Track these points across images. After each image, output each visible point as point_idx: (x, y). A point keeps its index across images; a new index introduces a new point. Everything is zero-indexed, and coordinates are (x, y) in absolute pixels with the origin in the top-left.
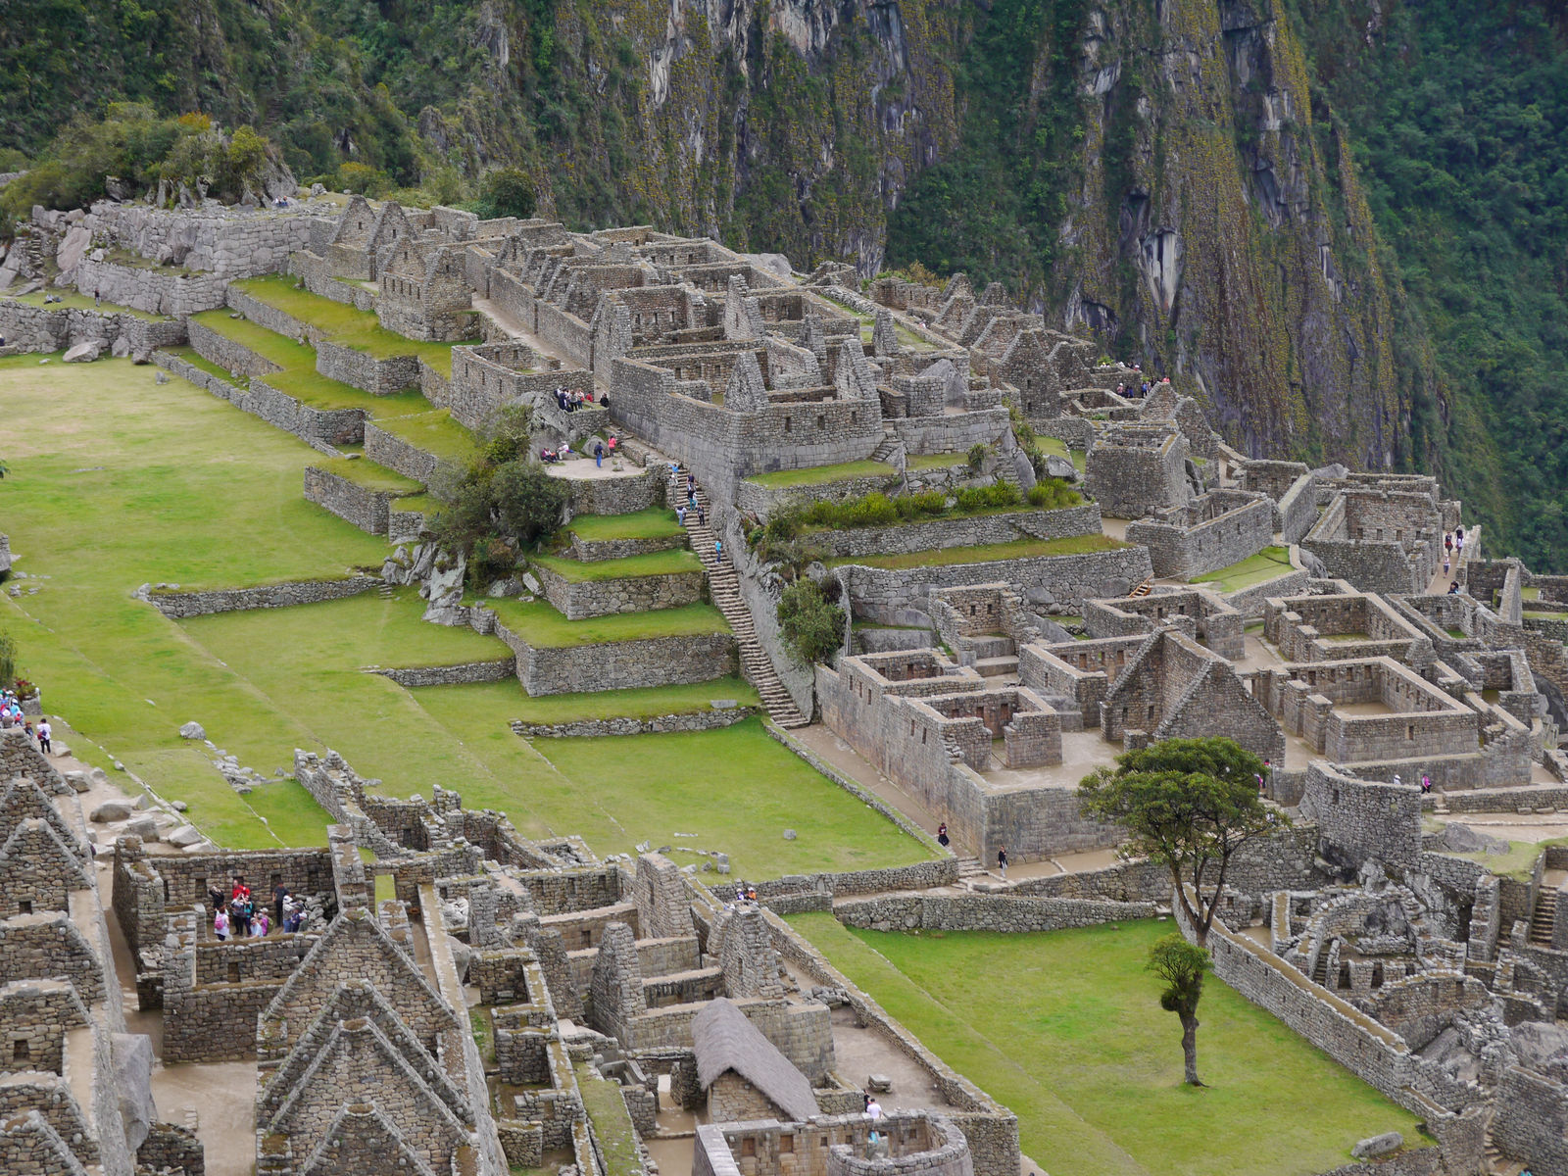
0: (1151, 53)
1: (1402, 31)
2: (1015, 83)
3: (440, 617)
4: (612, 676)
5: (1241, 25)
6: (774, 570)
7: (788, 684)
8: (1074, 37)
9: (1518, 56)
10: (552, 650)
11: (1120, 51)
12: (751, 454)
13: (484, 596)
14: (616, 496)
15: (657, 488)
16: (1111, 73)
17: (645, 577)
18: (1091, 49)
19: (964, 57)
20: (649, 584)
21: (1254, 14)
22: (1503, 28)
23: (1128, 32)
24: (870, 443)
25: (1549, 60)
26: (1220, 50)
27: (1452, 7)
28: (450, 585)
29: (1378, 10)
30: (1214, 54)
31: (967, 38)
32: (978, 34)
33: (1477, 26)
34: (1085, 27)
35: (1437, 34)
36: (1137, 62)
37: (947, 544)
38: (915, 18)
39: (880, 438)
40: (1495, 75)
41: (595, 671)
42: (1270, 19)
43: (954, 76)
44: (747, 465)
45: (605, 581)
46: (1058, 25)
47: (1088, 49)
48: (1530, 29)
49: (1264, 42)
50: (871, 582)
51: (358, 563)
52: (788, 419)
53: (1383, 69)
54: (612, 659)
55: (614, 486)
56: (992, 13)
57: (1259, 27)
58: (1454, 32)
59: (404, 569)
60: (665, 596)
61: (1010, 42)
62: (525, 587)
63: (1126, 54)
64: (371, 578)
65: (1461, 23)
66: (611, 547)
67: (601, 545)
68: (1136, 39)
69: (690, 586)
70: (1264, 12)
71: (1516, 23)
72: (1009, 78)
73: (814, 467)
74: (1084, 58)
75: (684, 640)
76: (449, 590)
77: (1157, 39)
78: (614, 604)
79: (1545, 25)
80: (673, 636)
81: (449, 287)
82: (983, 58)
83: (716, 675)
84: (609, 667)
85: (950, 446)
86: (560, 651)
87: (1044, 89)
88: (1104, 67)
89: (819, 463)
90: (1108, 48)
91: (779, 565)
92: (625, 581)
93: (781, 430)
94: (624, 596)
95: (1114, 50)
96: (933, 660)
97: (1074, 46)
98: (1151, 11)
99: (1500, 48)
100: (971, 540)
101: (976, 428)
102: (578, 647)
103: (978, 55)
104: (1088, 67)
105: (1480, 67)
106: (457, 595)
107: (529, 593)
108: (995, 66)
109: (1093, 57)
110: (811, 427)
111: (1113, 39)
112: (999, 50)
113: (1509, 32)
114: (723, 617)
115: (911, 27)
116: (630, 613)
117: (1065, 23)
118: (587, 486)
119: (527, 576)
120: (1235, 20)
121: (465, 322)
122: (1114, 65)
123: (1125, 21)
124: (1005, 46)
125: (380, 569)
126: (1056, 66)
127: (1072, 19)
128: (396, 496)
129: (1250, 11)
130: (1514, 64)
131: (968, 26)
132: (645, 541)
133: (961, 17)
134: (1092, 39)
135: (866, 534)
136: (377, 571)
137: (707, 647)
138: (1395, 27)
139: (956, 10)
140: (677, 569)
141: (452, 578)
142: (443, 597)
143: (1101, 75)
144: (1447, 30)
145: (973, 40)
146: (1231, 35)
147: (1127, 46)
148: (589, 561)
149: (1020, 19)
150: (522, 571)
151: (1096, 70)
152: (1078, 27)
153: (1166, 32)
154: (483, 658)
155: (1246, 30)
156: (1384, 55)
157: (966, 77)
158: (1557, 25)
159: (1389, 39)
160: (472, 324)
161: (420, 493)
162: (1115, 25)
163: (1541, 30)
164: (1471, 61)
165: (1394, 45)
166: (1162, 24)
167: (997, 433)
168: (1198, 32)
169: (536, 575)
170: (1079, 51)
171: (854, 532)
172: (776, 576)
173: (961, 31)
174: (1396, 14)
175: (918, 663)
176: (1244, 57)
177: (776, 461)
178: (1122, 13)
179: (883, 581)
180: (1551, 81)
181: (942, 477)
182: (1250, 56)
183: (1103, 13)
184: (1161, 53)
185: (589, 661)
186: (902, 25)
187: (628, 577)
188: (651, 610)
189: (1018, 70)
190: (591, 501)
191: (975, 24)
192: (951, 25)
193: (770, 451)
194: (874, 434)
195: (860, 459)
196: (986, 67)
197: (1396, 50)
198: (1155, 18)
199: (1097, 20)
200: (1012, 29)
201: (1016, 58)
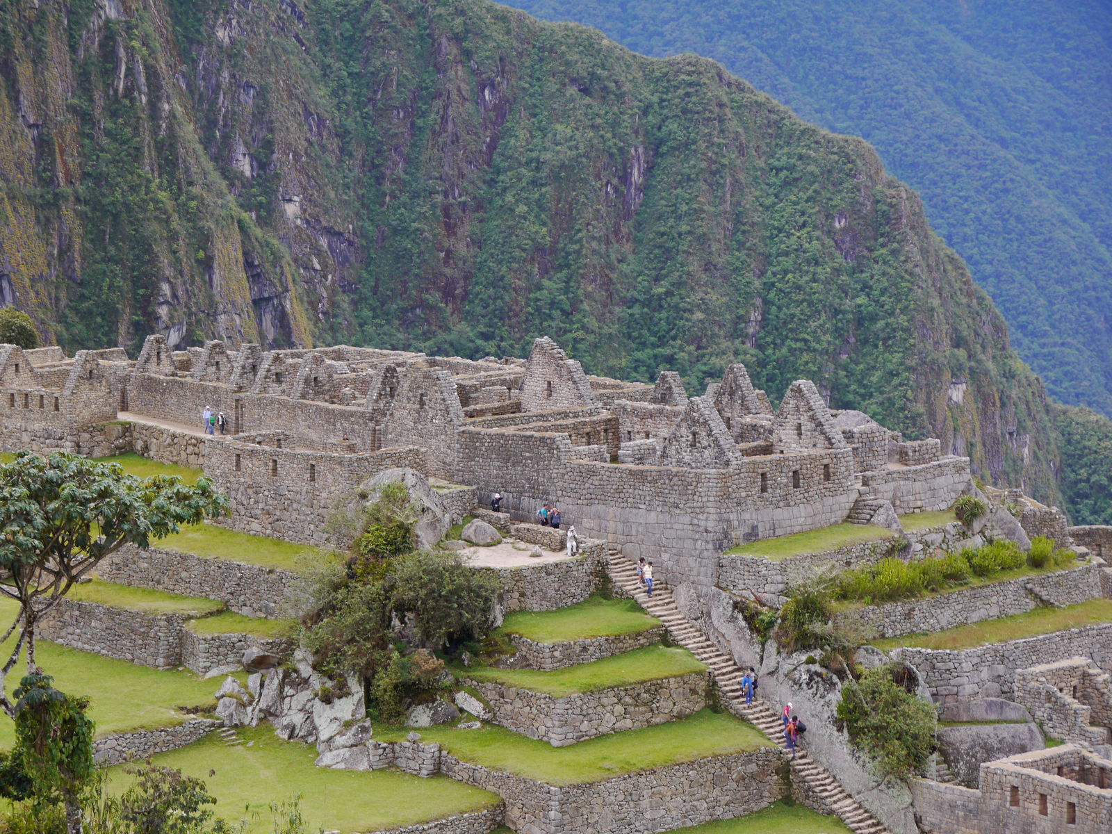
0: (208, 314)
1: (344, 310)
2: (105, 339)
3: (344, 760)
4: (648, 815)
5: (266, 295)
6: (811, 661)
7: (874, 807)
8: (149, 302)
9: (426, 327)
10: (578, 787)
11: (184, 313)
12: (728, 521)
13: (404, 728)
14: (550, 585)
15: (596, 574)
16: (179, 330)
17: (642, 682)
18: (163, 311)
19: (62, 319)
20: (647, 691)
21: (275, 286)
22: (413, 308)
23: (189, 298)
24: (845, 502)
25: (448, 329)
26: (252, 314)
27: (375, 294)
28: (348, 717)
29: (325, 295)
30: (249, 316)
31: (62, 304)
32: (71, 301)
33: (395, 306)
34: (158, 294)
35: (366, 313)
36: (198, 321)
37: (975, 617)
38: (24, 287)
39: (854, 496)
40: (412, 341)
41: (629, 811)
42: (287, 291)
43: (56, 334)
44: (726, 535)
45: (594, 692)
46: (135, 294)
47: (160, 311)
48: (433, 308)
49: (283, 307)
50: (933, 667)
51: (181, 703)
52: (763, 475)
53: (333, 338)
54: (647, 793)
55: (548, 574)
56: (81, 284)
57: (278, 296)
58: (378, 311)
59: (244, 706)
60: (666, 705)
61: (98, 307)
62: (462, 710)
63: (190, 315)
64: (209, 721)
65: (383, 305)
66: (578, 649)
67: (567, 647)
68: (196, 303)
69: (693, 691)
70: (282, 285)
71: (423, 304)
72: (100, 335)
73: (793, 534)
74: (158, 319)
75: (725, 761)
76: (348, 725)
77: (212, 303)
78: (609, 722)
79: (443, 305)
80: (715, 756)
81: (93, 395)
82: (77, 320)
83: (764, 804)
84: (645, 803)
85: (919, 503)
86: (587, 787)
87: (129, 343)
88: (174, 325)
89: (797, 529)
90: (176, 310)
91: (817, 654)
92: (620, 689)
93: (756, 489)
94: (619, 709)
95: (180, 312)
96: (1084, 760)
97: (150, 309)
98: (205, 282)
99: (413, 322)
100: (994, 611)
101: (941, 481)
102: (608, 780)
103: (72, 317)
104: (162, 325)
105: (400, 336)
106: (364, 730)
107: (471, 717)
108: (87, 326)
109: (165, 318)
110: (786, 485)
111: (179, 303)
112: (90, 313)
113: (418, 311)
114: (753, 727)
115: (22, 295)
116: (625, 732)
117: (141, 291)
118: (517, 574)
119: (462, 698)
120: (261, 291)
121: (115, 434)
122: (181, 323)
123: (187, 290)
124: (95, 310)
125: (214, 708)
126: (136, 325)
127: (146, 288)
128: (190, 618)
129: (272, 284)
130: (424, 334)
131: (63, 295)
132: (617, 638)
133: (57, 288)
134: (162, 303)
135: (898, 608)
136: (209, 710)
137: (753, 768)
138: (339, 307)
139: (52, 282)
140: (676, 670)
141: (346, 708)
142: (340, 733)
143: (172, 332)
144: (373, 309)
145: (68, 306)
146: (258, 303)
147: (189, 309)
148: (554, 670)
149: (105, 289)
150: (450, 691)
151: (167, 328)
152: (152, 294)
153: (218, 298)
154: (463, 807)
155: (269, 299)
156: (332, 328)
157: (65, 334)
158: (450, 305)
159: (335, 316)
160: (123, 435)
161: (219, 612)
162: (180, 293)
163: (440, 309)
164: (393, 331)
165: (340, 320)
166: (215, 292)
167: (961, 487)
168: (239, 300)
169: (474, 693)
170: (154, 312)
171: (888, 607)
172: (816, 668)
173: (57, 299)
174: (338, 298)
175: (1068, 765)
176: (269, 320)
177: (754, 528)
178: (185, 283)
179: (951, 665)
180: (452, 344)
181: (939, 537)
182: (274, 318)
183: (170, 283)
184: (215, 314)
185: (621, 797)
186: (13, 292)
187: (623, 684)
188: (650, 726)
189: (106, 329)
190: (522, 595)
191: (68, 293)
192: (49, 294)
193: (747, 516)
194: (847, 491)
195: (836, 522)
196: (80, 326)
197: (340, 323)
198: (208, 288)
199: (166, 288)
200: (99, 297)
201: (103, 319)
